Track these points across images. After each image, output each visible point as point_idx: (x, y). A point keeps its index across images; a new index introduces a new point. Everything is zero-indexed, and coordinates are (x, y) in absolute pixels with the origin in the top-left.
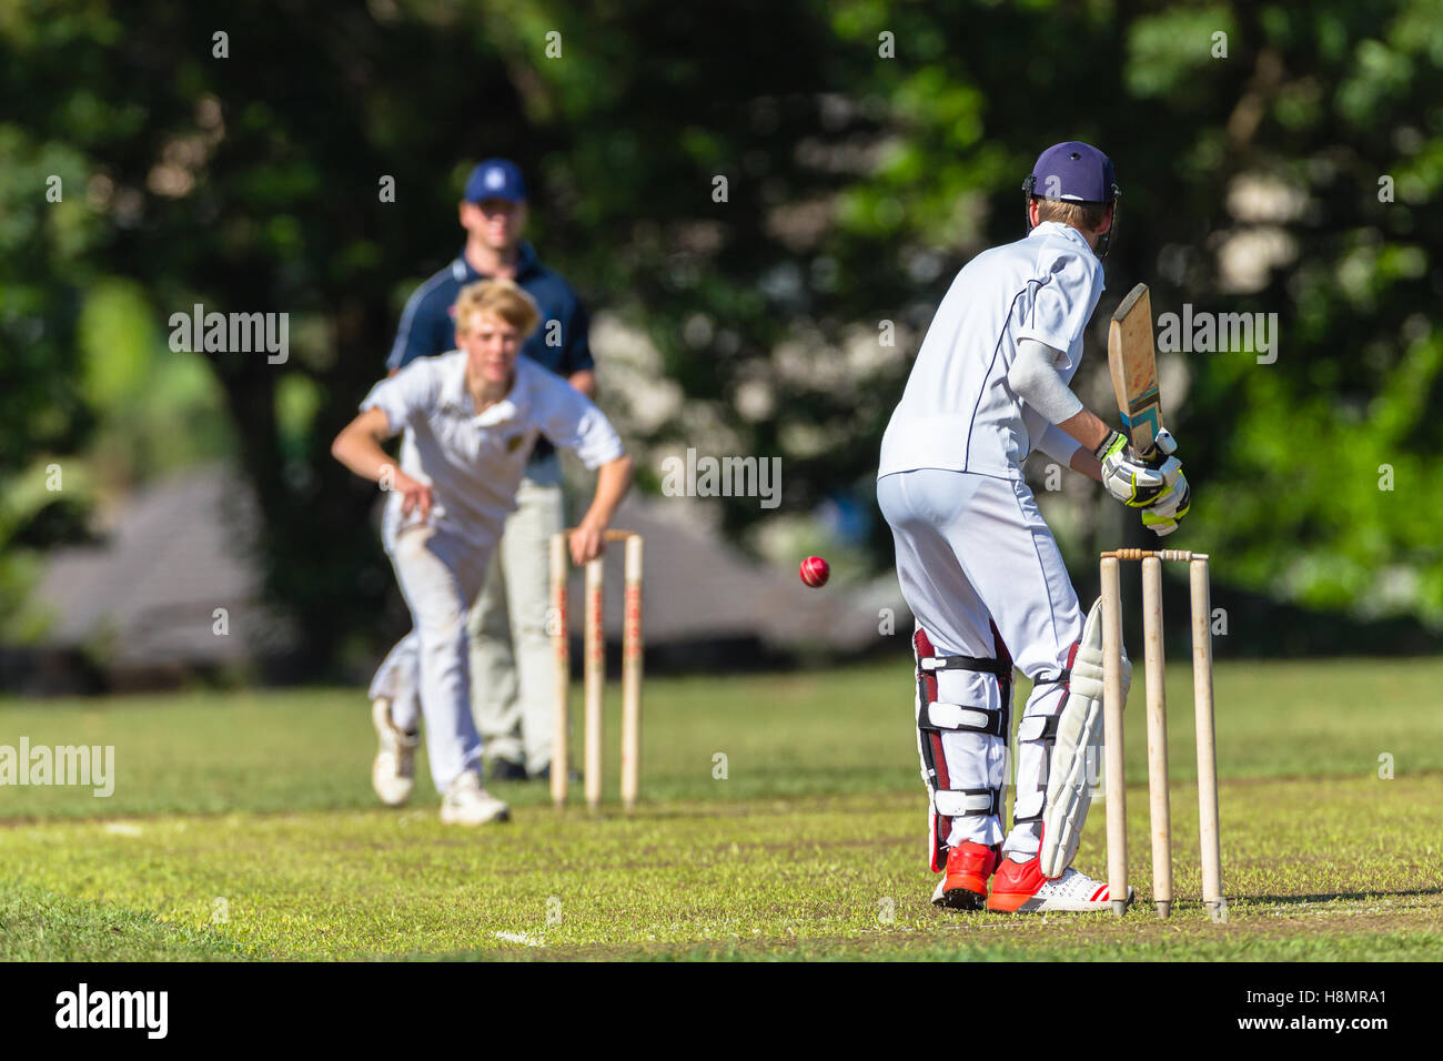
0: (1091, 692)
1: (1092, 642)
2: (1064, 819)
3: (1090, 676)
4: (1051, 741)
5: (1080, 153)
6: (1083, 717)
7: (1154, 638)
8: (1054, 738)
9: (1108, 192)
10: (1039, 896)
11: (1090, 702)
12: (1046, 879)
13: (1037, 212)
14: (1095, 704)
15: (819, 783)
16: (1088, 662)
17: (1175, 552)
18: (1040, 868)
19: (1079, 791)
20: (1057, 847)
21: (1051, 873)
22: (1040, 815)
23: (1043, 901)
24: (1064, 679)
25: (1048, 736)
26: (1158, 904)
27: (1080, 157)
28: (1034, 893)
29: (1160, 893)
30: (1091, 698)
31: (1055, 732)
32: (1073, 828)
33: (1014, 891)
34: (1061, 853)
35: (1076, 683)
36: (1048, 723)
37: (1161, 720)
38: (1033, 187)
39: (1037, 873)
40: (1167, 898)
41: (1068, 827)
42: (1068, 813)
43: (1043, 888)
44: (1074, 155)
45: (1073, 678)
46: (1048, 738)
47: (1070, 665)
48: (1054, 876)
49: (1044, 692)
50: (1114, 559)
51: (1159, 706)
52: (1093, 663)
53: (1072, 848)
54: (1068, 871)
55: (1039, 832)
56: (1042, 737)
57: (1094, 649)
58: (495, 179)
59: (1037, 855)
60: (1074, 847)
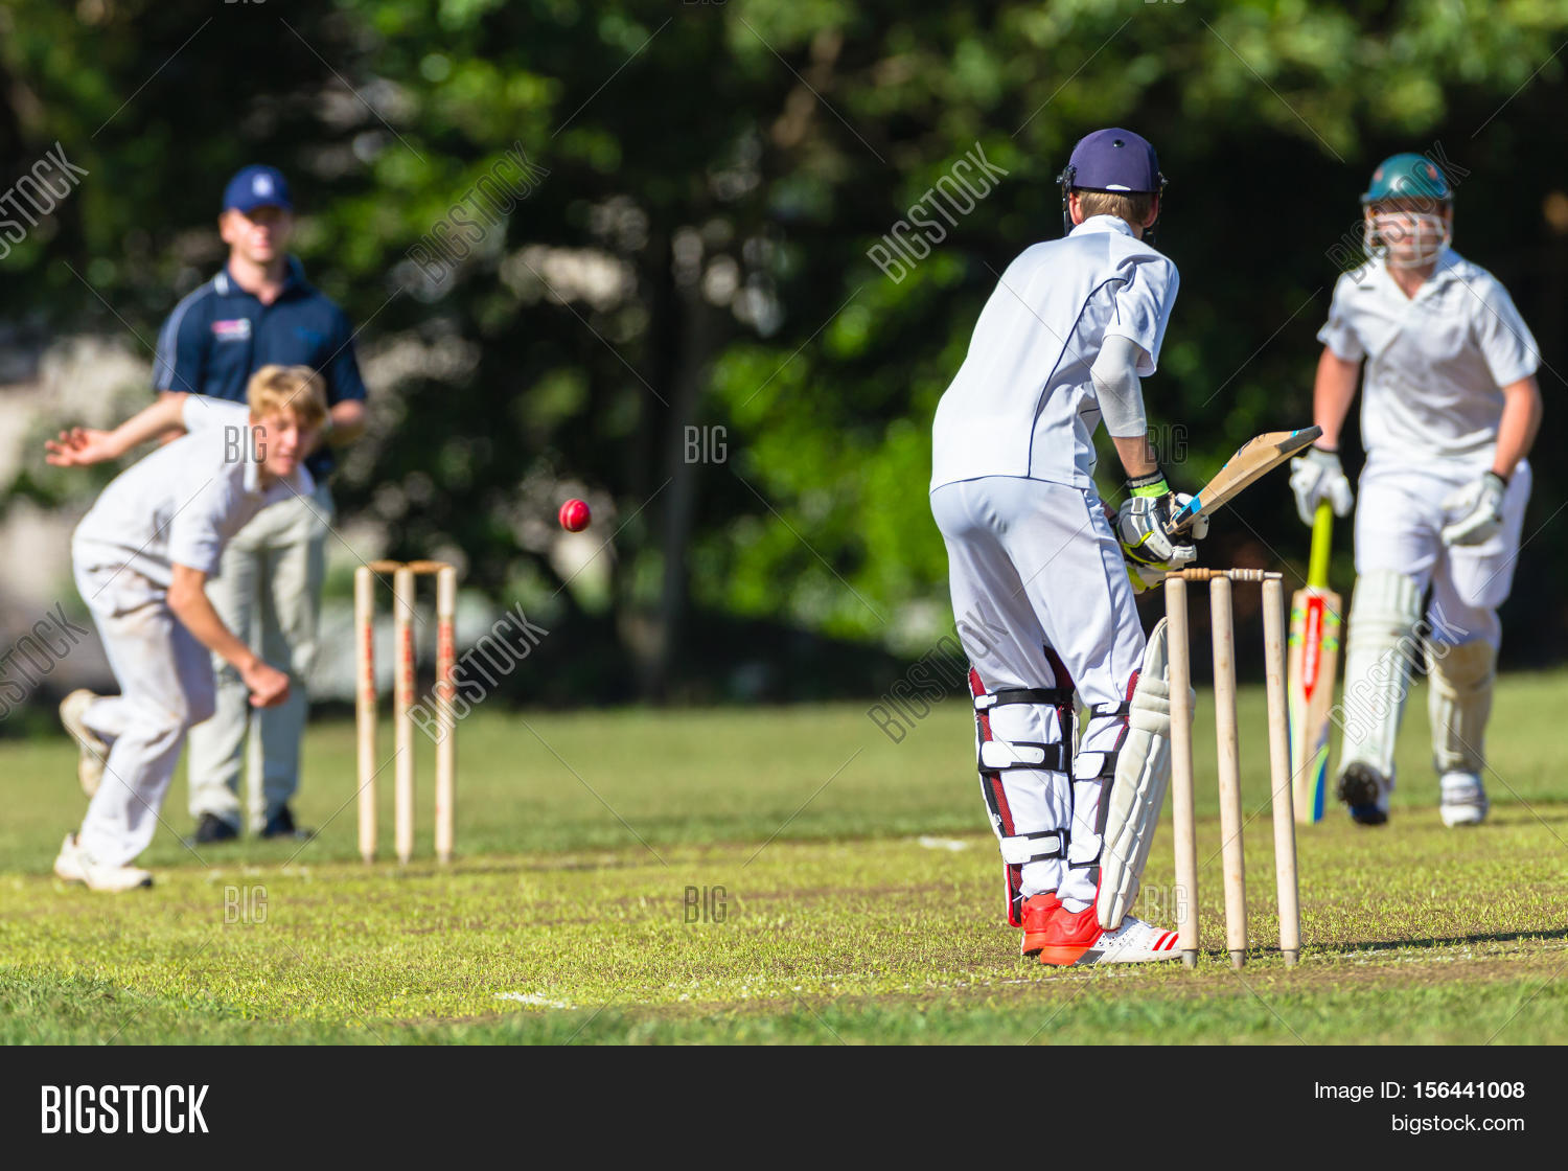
0: (1154, 726)
1: (1154, 672)
2: (1123, 865)
3: (1151, 709)
4: (1109, 780)
5: (1124, 140)
6: (1145, 754)
7: (1225, 665)
8: (1113, 777)
9: (1156, 181)
10: (1096, 948)
11: (1151, 738)
12: (1103, 931)
13: (1078, 206)
14: (1157, 739)
15: (636, 835)
16: (1149, 693)
17: (1246, 572)
18: (1097, 920)
19: (1140, 834)
20: (1115, 896)
21: (1109, 924)
22: (1097, 860)
23: (1101, 953)
24: (1123, 712)
25: (1107, 773)
26: (1232, 953)
27: (1123, 144)
28: (1092, 945)
29: (1235, 942)
30: (1153, 732)
31: (1114, 771)
32: (1133, 874)
33: (1069, 944)
34: (1120, 902)
35: (1136, 716)
36: (1106, 760)
37: (1232, 753)
38: (1072, 178)
39: (1094, 924)
40: (1241, 947)
41: (1127, 873)
42: (1128, 857)
43: (1101, 939)
44: (1118, 142)
45: (1133, 711)
46: (1105, 777)
47: (1130, 696)
48: (1113, 926)
49: (1100, 727)
50: (1180, 580)
51: (1231, 739)
52: (1154, 694)
53: (1132, 896)
54: (1128, 919)
55: (1095, 878)
56: (1100, 775)
57: (1155, 679)
58: (262, 186)
59: (1093, 903)
60: (1133, 894)
